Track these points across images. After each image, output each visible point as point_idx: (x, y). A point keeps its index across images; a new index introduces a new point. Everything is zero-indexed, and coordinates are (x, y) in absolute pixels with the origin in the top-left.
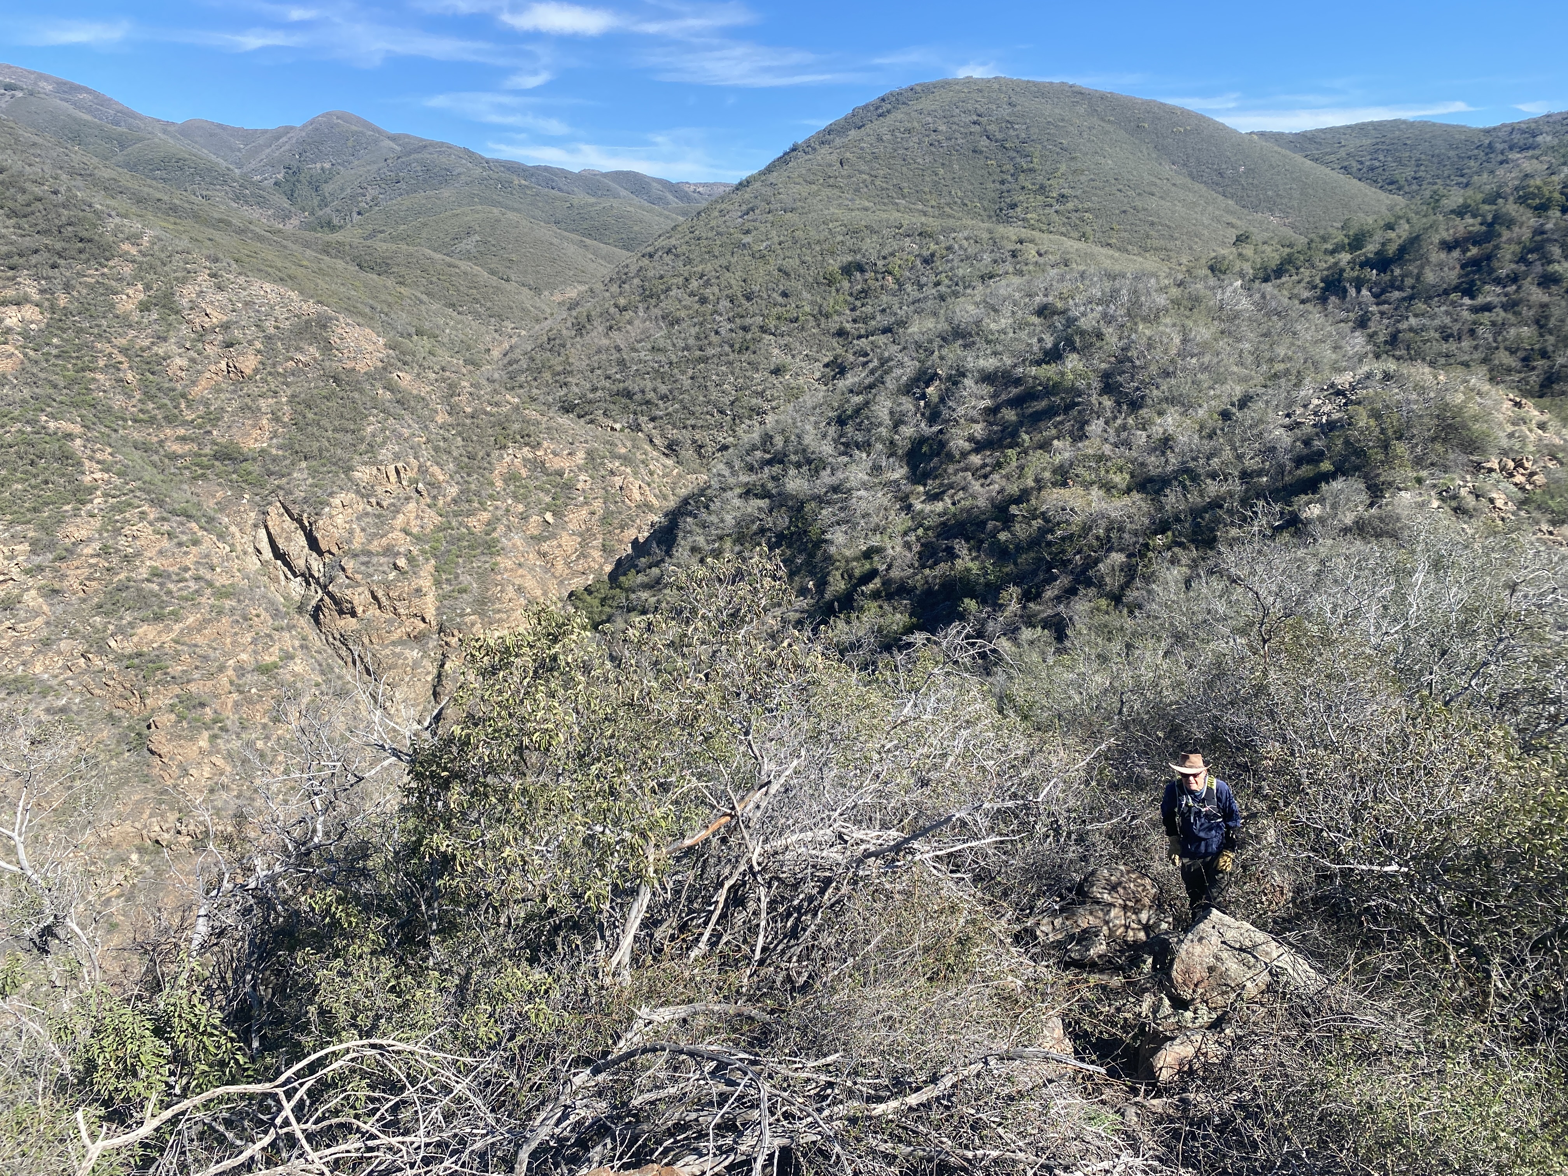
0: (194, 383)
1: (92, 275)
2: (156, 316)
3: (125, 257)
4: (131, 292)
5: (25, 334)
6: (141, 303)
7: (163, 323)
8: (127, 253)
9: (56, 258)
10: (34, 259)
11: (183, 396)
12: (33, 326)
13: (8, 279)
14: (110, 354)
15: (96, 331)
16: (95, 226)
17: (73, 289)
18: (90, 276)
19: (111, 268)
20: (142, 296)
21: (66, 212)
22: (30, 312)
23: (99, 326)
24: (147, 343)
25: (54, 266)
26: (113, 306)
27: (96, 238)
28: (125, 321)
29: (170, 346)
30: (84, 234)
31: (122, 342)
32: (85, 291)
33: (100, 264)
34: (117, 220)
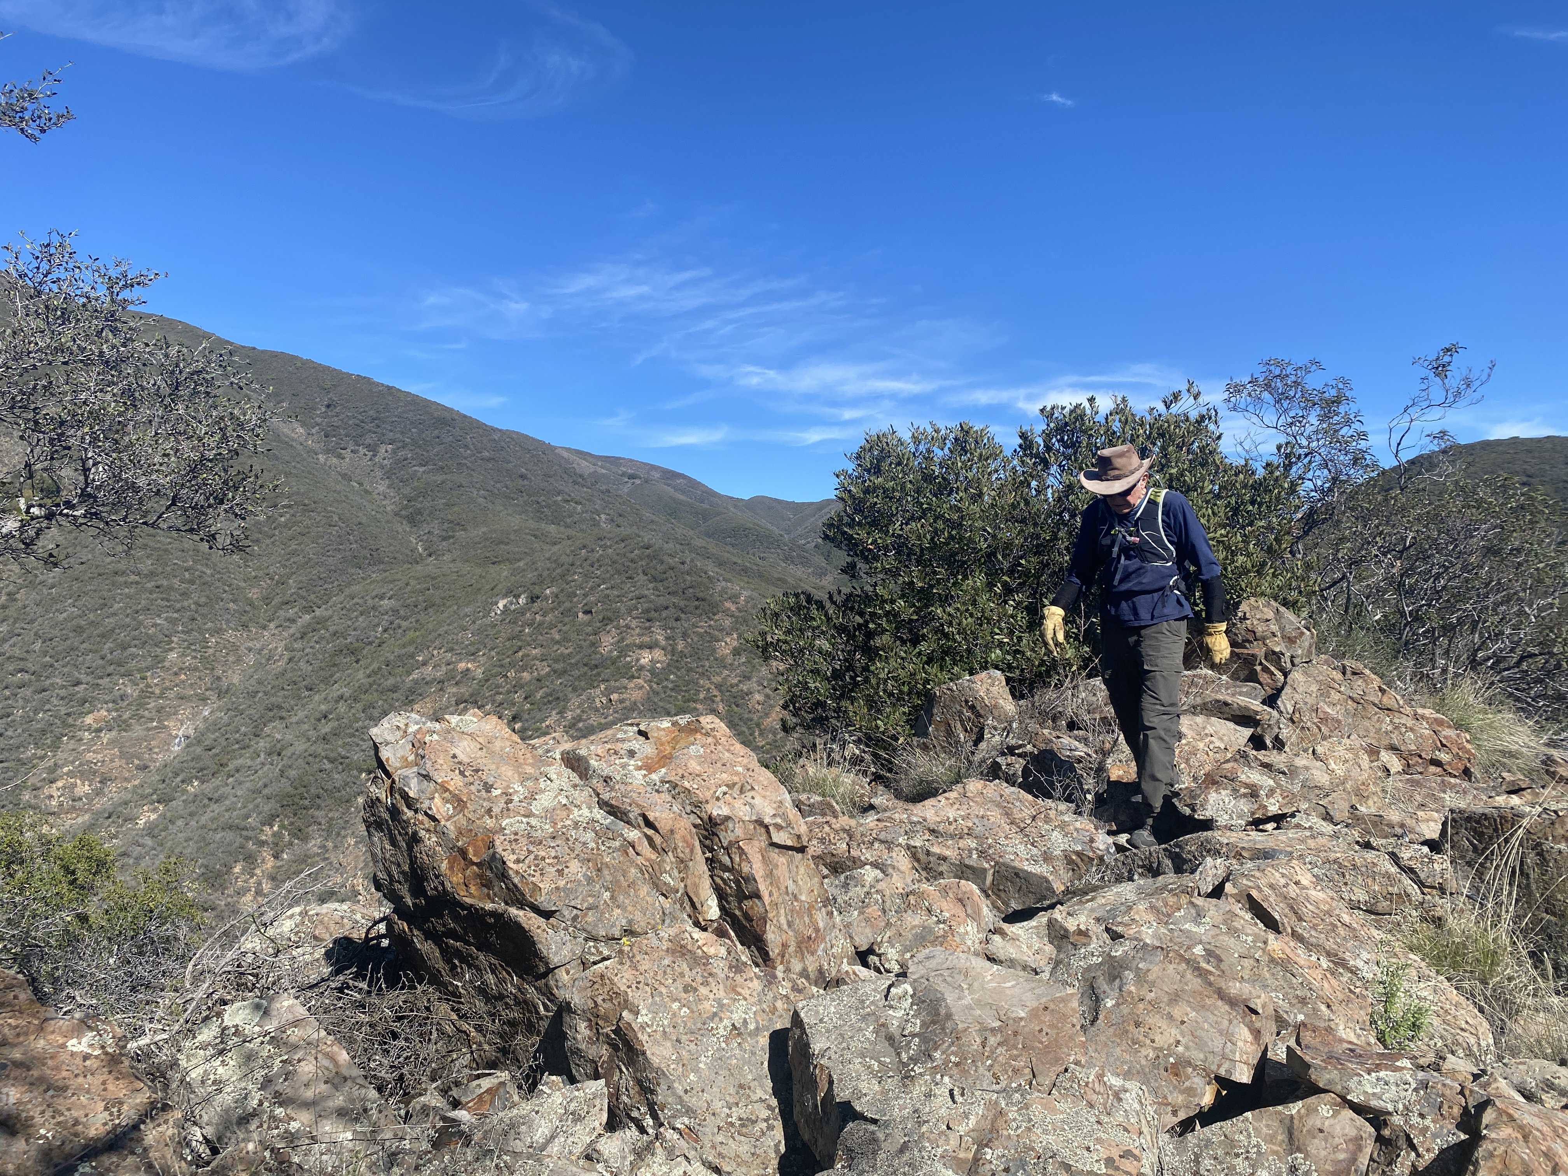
0: (767, 715)
1: (703, 626)
2: (744, 660)
3: (727, 612)
4: (728, 640)
5: (652, 671)
6: (735, 649)
7: (749, 665)
8: (729, 609)
9: (680, 613)
10: (664, 614)
11: (758, 725)
12: (658, 665)
13: (646, 628)
14: (709, 689)
15: (700, 670)
16: (708, 588)
17: (689, 637)
18: (702, 627)
19: (716, 621)
20: (735, 643)
21: (688, 578)
22: (658, 654)
23: (703, 666)
24: (735, 681)
25: (677, 620)
26: (714, 650)
27: (708, 597)
28: (721, 663)
29: (753, 685)
30: (701, 595)
31: (717, 679)
32: (696, 639)
33: (709, 618)
34: (724, 583)
